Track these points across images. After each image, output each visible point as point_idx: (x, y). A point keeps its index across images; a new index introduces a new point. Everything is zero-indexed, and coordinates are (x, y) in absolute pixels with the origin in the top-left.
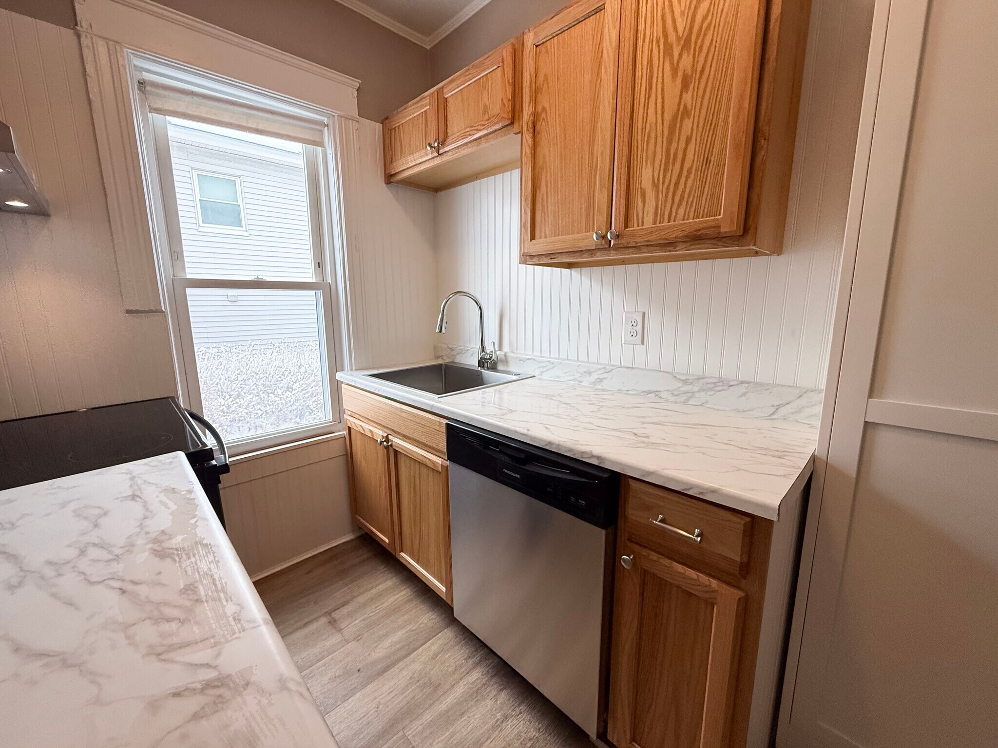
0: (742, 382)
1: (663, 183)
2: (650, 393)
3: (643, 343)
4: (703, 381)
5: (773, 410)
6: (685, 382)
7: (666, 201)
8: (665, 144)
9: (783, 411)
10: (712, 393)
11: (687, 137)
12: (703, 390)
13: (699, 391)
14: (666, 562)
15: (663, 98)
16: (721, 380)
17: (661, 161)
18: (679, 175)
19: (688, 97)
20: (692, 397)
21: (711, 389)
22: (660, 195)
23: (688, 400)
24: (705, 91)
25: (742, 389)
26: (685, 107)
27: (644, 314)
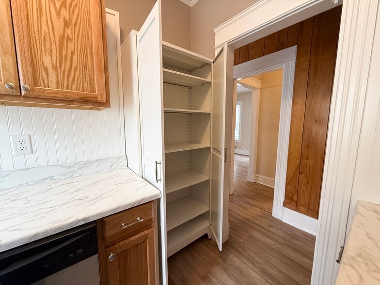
0: (97, 160)
1: (60, 68)
2: (46, 179)
3: (33, 153)
4: (79, 165)
5: (110, 167)
6: (69, 167)
7: (64, 78)
8: (58, 49)
9: (114, 167)
10: (84, 168)
11: (72, 51)
12: (80, 168)
13: (77, 169)
14: (127, 241)
15: (52, 23)
16: (88, 162)
17: (57, 56)
18: (70, 68)
19: (69, 31)
20: (74, 173)
21: (84, 167)
22: (59, 74)
23: (72, 175)
24: (78, 35)
25: (97, 163)
26: (68, 36)
27: (30, 136)
